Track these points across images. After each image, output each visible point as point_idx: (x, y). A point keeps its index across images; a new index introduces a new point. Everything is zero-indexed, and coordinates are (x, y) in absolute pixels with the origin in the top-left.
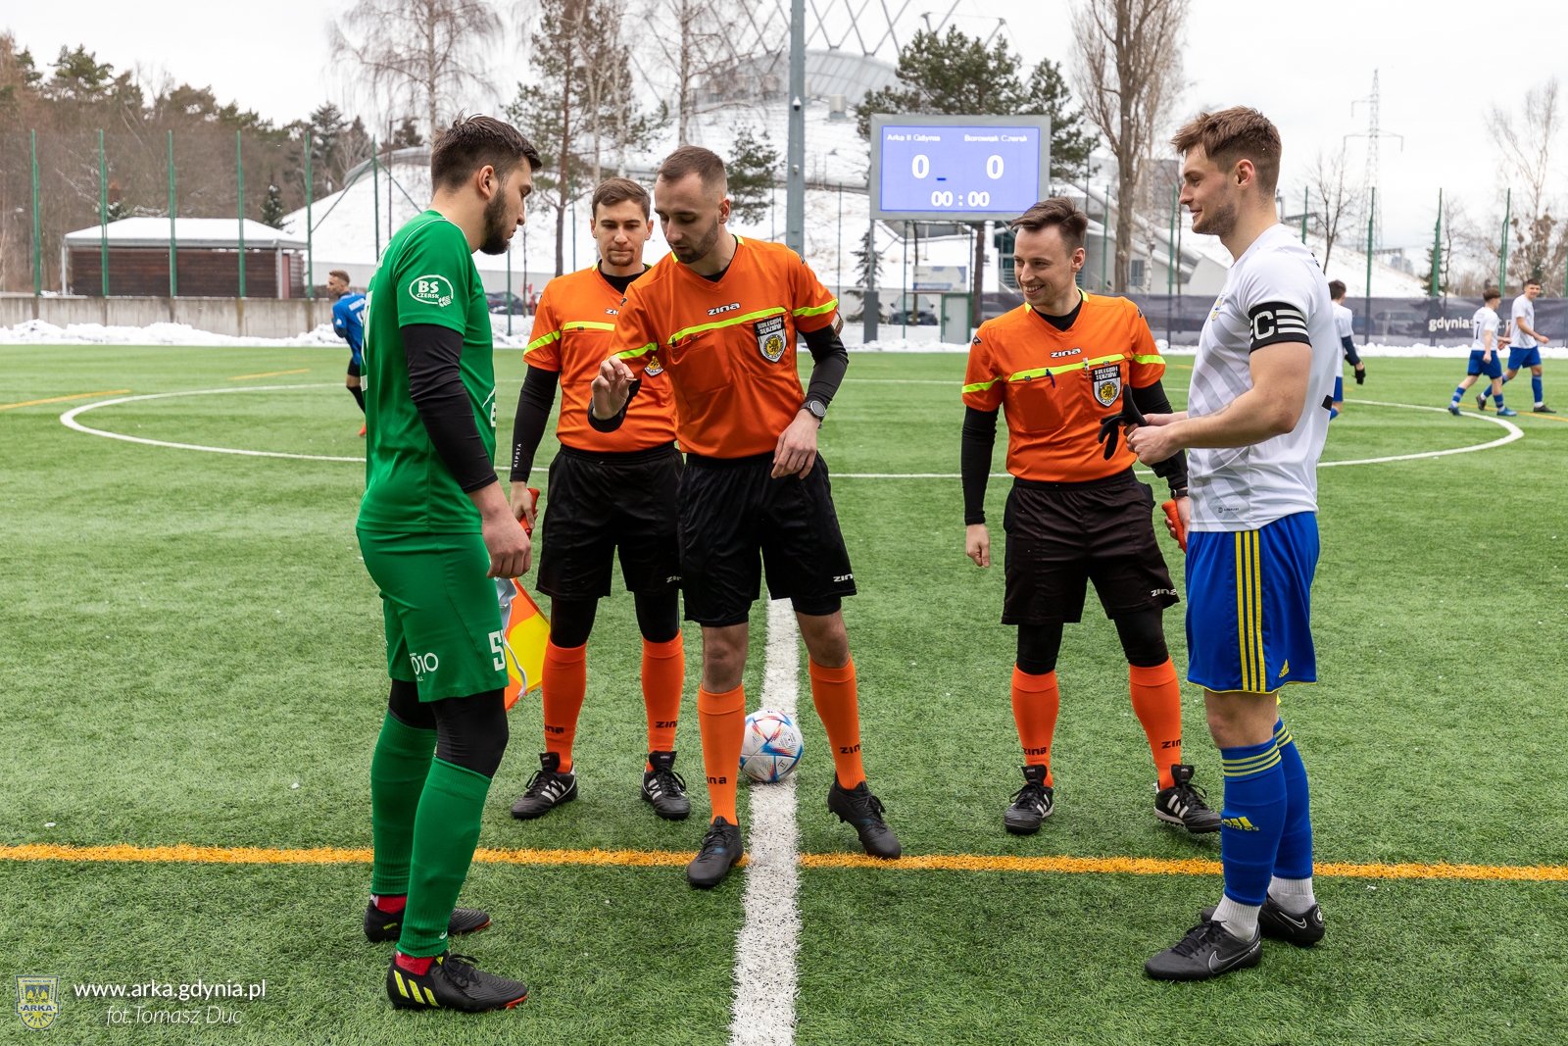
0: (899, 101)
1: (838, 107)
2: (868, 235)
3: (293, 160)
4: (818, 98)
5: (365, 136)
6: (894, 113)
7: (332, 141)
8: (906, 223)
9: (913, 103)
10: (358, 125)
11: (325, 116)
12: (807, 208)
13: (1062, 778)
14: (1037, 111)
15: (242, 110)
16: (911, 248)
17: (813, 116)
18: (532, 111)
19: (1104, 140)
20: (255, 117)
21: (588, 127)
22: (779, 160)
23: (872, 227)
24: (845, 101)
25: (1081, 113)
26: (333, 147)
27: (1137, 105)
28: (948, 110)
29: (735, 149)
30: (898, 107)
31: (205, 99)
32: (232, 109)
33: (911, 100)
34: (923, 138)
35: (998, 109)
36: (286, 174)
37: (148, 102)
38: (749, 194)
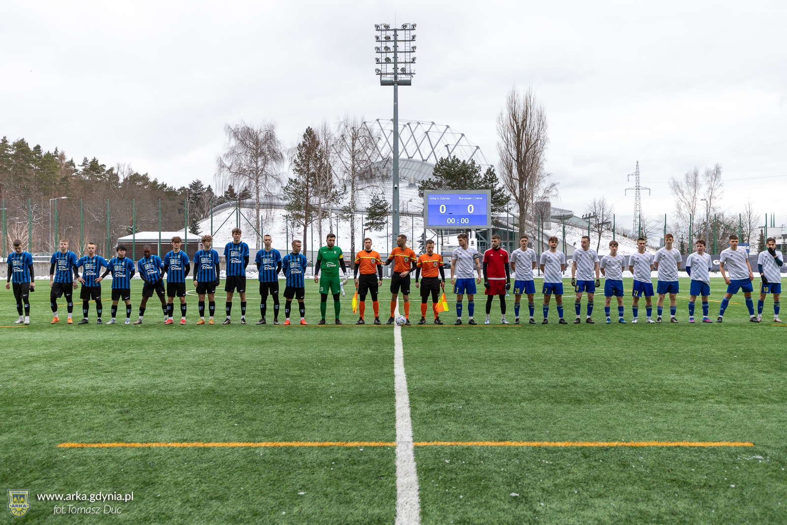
0: (434, 184)
1: (412, 182)
2: (423, 234)
3: (182, 204)
4: (404, 178)
5: (213, 194)
6: (433, 189)
7: (199, 196)
8: (438, 230)
9: (440, 185)
10: (209, 189)
11: (196, 185)
12: (401, 224)
13: (426, 318)
14: (487, 188)
15: (159, 183)
16: (440, 239)
17: (402, 186)
18: (294, 188)
19: (513, 197)
20: (165, 186)
21: (316, 194)
22: (389, 206)
23: (425, 232)
24: (415, 179)
25: (503, 188)
26: (199, 199)
27: (525, 185)
28: (453, 187)
29: (372, 202)
30: (434, 186)
31: (145, 178)
32: (155, 182)
33: (439, 183)
34: (443, 198)
35: (472, 187)
36: (179, 210)
37: (121, 181)
38: (378, 219)
